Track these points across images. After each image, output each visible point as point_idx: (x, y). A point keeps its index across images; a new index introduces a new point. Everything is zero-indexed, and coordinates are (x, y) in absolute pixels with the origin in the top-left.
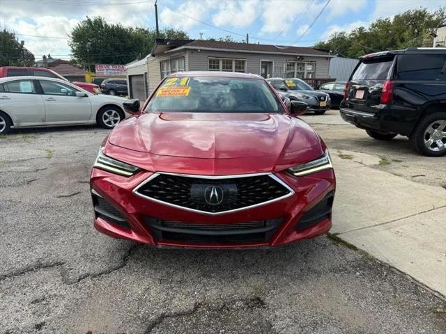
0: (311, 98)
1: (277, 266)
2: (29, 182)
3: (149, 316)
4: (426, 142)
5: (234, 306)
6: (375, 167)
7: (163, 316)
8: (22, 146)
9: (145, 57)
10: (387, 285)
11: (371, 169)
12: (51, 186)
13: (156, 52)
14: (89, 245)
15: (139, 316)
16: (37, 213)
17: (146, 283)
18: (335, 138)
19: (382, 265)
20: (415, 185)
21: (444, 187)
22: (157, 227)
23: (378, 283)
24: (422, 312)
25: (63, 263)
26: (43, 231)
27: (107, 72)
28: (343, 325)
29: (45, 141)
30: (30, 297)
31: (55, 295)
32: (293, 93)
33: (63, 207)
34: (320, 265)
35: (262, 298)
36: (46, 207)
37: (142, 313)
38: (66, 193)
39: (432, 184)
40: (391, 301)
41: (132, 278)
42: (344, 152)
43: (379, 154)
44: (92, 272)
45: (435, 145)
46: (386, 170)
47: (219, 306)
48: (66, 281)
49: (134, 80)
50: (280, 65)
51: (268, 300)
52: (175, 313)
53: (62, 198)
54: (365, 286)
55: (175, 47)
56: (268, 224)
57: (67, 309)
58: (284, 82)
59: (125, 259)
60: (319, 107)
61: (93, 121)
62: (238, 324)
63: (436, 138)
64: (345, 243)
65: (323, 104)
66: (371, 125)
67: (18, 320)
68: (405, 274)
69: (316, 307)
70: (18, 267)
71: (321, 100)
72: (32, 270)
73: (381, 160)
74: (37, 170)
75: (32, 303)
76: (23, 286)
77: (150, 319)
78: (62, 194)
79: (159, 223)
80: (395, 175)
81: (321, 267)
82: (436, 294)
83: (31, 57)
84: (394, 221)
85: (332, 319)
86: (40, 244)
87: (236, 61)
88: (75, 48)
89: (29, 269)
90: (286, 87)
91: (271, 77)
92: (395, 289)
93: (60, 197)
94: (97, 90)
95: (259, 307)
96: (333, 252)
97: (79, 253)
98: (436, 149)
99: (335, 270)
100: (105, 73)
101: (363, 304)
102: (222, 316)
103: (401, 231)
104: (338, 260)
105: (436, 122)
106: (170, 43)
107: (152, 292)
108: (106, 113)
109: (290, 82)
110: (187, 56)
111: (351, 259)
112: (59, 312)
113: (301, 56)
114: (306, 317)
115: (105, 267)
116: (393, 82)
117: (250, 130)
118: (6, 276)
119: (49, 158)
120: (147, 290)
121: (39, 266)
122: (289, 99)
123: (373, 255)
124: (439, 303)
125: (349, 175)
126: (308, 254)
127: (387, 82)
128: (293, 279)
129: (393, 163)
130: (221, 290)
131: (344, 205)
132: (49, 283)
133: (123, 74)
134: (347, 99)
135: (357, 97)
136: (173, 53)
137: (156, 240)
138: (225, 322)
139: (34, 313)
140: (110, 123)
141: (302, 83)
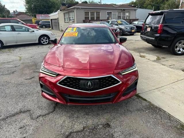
0: (128, 28)
1: (115, 109)
2: (13, 73)
3: (66, 133)
4: (176, 49)
5: (99, 127)
6: (154, 61)
7: (71, 133)
8: (8, 55)
9: (57, 11)
10: (158, 116)
11: (153, 62)
12: (22, 74)
13: (62, 9)
14: (40, 102)
15: (62, 133)
16: (18, 88)
17: (64, 118)
18: (138, 47)
19: (156, 107)
20: (171, 69)
21: (182, 70)
22: (67, 97)
23: (155, 115)
24: (172, 128)
25: (30, 110)
26: (21, 96)
27: (41, 17)
28: (141, 134)
29: (17, 52)
30: (19, 126)
31: (28, 125)
32: (121, 27)
33: (28, 84)
34: (132, 108)
35: (109, 123)
36: (21, 84)
37: (63, 131)
38: (29, 78)
39: (177, 69)
40: (160, 123)
41: (58, 116)
42: (142, 54)
43: (156, 55)
44: (42, 114)
45: (179, 51)
46: (159, 63)
47: (92, 128)
48: (32, 118)
49: (53, 21)
50: (115, 14)
51: (112, 124)
52: (76, 131)
53: (27, 80)
54: (149, 117)
55: (70, 7)
56: (111, 95)
57: (34, 131)
58: (117, 21)
59: (55, 108)
60: (131, 32)
61: (37, 42)
62: (100, 135)
63: (180, 48)
64: (142, 98)
65: (133, 31)
66: (153, 42)
67: (15, 136)
68: (166, 112)
69: (131, 127)
70: (13, 113)
71: (132, 29)
72: (18, 114)
73: (157, 57)
74: (16, 67)
75: (20, 128)
76: (15, 121)
77: (66, 134)
78: (27, 78)
79: (68, 95)
80: (163, 65)
81: (133, 109)
82: (177, 120)
83: (8, 11)
84: (162, 87)
85: (136, 132)
86: (20, 102)
87: (96, 12)
88: (27, 7)
89: (17, 114)
90: (118, 24)
91: (111, 19)
92: (162, 118)
93: (26, 79)
94: (38, 27)
95: (108, 127)
96: (137, 102)
97: (36, 106)
98: (180, 52)
99: (138, 110)
100: (41, 18)
101: (149, 125)
102: (94, 132)
103: (164, 91)
104: (139, 106)
105: (180, 41)
106: (68, 5)
107: (66, 122)
108: (42, 39)
109: (119, 21)
110: (75, 11)
111: (144, 105)
112: (31, 132)
113: (124, 9)
114: (127, 131)
115: (47, 112)
116: (163, 24)
117: (102, 51)
118: (8, 117)
119: (20, 60)
120: (64, 121)
121: (21, 112)
122: (119, 29)
123: (153, 103)
124: (178, 124)
125: (144, 65)
126: (127, 103)
127: (160, 24)
128: (121, 114)
129: (162, 59)
130: (93, 120)
131: (142, 80)
132: (25, 119)
133: (48, 18)
134: (143, 31)
135: (148, 30)
136: (69, 9)
137: (67, 102)
138: (95, 134)
139: (21, 133)
140: (44, 42)
141: (124, 21)
